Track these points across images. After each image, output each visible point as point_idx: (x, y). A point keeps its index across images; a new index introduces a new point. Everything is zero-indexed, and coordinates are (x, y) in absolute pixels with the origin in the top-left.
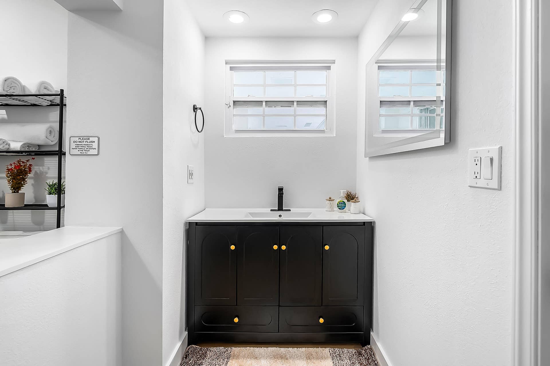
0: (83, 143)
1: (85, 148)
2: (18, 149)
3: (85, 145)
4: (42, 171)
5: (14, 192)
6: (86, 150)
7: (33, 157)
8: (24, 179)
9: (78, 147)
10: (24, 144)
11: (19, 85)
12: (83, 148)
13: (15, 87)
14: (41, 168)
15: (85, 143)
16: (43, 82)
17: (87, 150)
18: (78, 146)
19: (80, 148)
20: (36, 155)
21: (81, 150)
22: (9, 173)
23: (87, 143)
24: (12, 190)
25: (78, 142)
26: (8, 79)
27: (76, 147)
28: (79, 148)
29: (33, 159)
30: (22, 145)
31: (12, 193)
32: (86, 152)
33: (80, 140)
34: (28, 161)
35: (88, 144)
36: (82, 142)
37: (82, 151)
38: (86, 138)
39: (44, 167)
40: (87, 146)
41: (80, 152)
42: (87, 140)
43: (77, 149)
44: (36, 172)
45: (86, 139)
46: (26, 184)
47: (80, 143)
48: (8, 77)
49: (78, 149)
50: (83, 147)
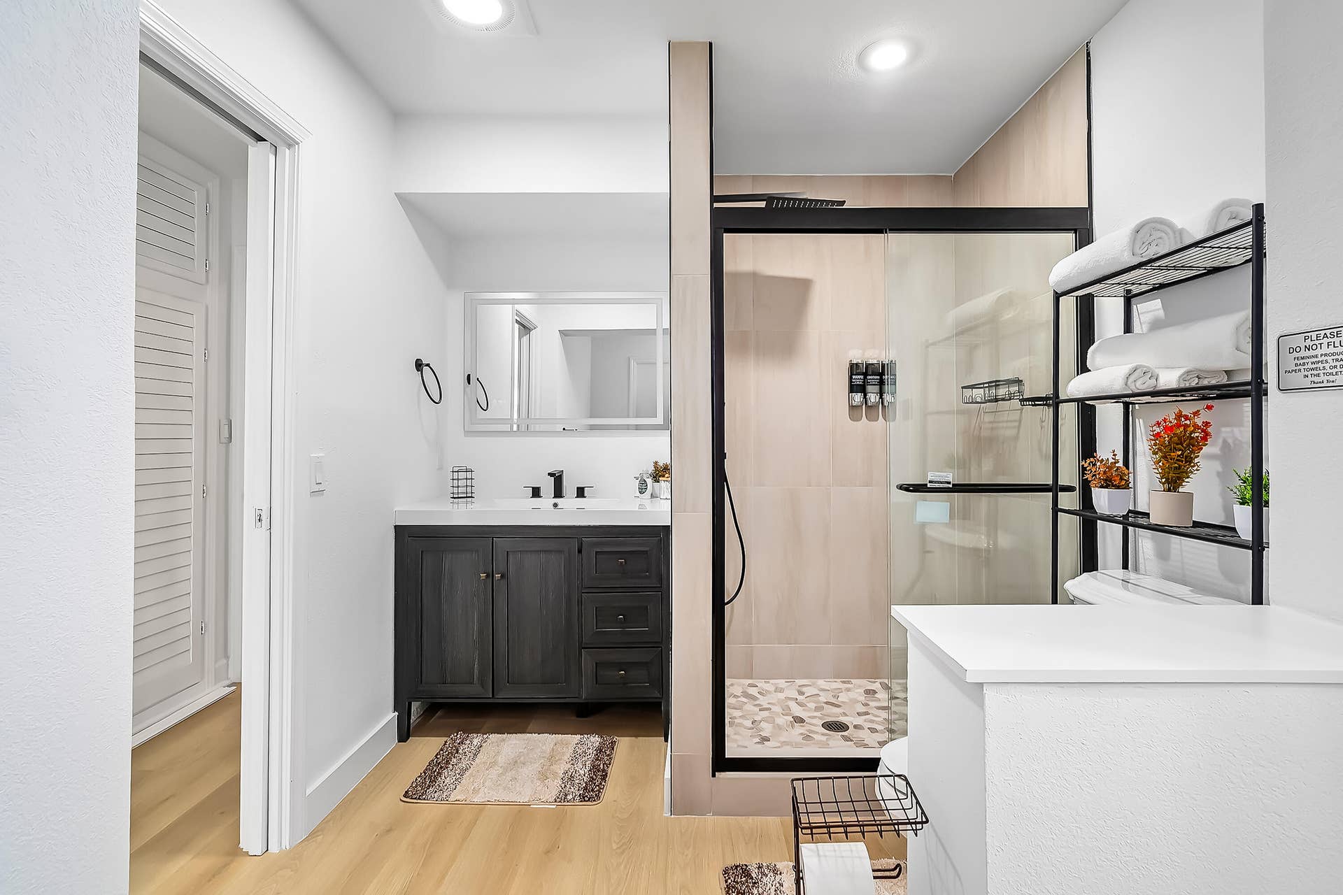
0: (1318, 352)
1: (1327, 366)
2: (1174, 385)
3: (1326, 355)
4: (1240, 438)
5: (1169, 490)
6: (1330, 371)
7: (1210, 402)
8: (1189, 460)
9: (1304, 364)
10: (1188, 372)
11: (1169, 231)
12: (1320, 365)
13: (1160, 240)
14: (1236, 430)
15: (1325, 350)
16: (1224, 203)
17: (1334, 371)
18: (1304, 361)
19: (1310, 366)
20: (1219, 397)
21: (1315, 372)
22: (1155, 445)
23: (1332, 350)
24: (1163, 484)
25: (1303, 348)
26: (1144, 225)
27: (1296, 365)
28: (1306, 367)
29: (1210, 408)
30: (1183, 374)
31: (1164, 491)
32: (1331, 378)
33: (1308, 343)
34: (1196, 413)
35: (1336, 350)
36: (1314, 347)
37: (1318, 375)
38: (1328, 332)
39: (1242, 429)
40: (1333, 357)
41: (1310, 378)
42: (1332, 340)
43: (1300, 370)
44: (1225, 442)
45: (1329, 335)
46: (1196, 472)
47: (1308, 353)
48: (1141, 222)
49: (1303, 370)
50: (1318, 362)
